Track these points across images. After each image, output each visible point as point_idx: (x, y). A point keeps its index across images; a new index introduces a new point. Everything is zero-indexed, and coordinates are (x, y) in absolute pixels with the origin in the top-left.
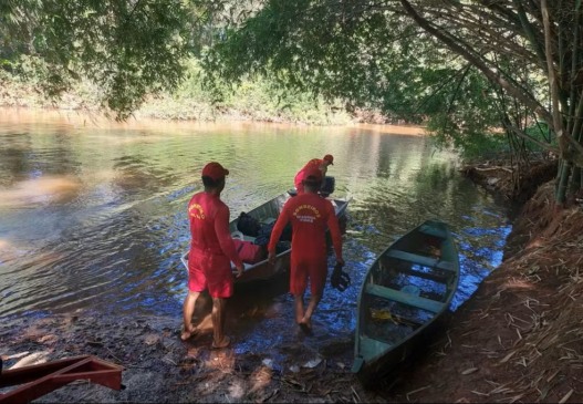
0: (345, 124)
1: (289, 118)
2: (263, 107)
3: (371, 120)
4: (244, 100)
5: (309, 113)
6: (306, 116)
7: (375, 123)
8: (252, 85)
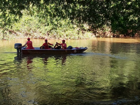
0: (89, 38)
1: (55, 36)
2: (38, 30)
3: (104, 35)
4: (26, 27)
5: (67, 33)
6: (65, 35)
7: (106, 37)
8: (31, 18)
